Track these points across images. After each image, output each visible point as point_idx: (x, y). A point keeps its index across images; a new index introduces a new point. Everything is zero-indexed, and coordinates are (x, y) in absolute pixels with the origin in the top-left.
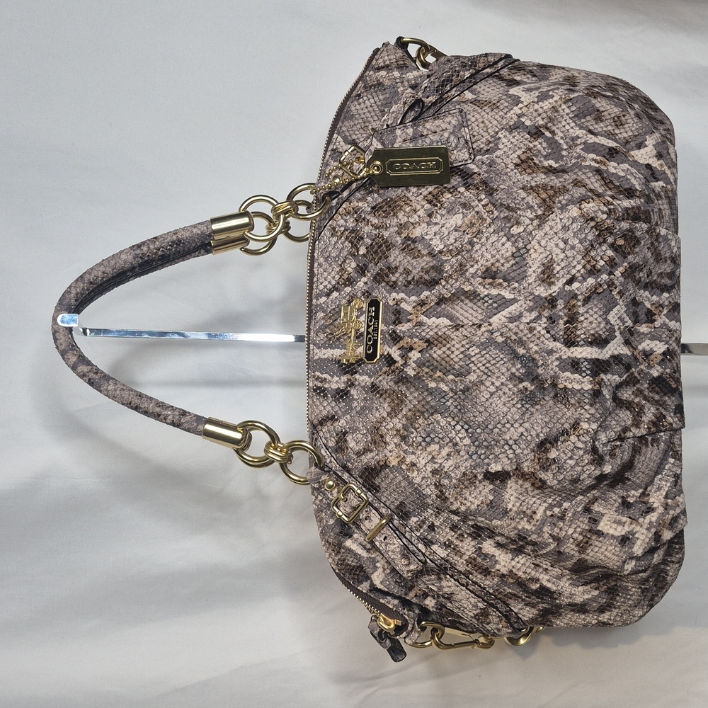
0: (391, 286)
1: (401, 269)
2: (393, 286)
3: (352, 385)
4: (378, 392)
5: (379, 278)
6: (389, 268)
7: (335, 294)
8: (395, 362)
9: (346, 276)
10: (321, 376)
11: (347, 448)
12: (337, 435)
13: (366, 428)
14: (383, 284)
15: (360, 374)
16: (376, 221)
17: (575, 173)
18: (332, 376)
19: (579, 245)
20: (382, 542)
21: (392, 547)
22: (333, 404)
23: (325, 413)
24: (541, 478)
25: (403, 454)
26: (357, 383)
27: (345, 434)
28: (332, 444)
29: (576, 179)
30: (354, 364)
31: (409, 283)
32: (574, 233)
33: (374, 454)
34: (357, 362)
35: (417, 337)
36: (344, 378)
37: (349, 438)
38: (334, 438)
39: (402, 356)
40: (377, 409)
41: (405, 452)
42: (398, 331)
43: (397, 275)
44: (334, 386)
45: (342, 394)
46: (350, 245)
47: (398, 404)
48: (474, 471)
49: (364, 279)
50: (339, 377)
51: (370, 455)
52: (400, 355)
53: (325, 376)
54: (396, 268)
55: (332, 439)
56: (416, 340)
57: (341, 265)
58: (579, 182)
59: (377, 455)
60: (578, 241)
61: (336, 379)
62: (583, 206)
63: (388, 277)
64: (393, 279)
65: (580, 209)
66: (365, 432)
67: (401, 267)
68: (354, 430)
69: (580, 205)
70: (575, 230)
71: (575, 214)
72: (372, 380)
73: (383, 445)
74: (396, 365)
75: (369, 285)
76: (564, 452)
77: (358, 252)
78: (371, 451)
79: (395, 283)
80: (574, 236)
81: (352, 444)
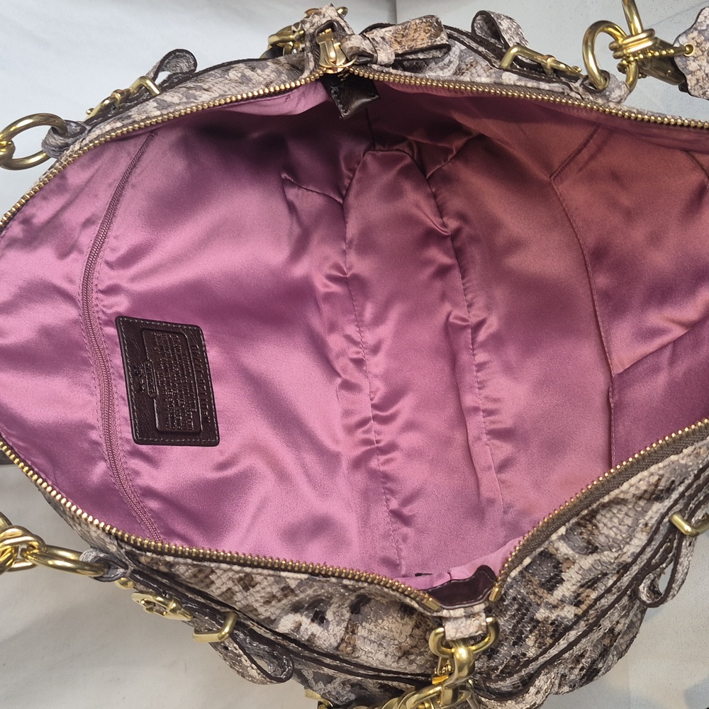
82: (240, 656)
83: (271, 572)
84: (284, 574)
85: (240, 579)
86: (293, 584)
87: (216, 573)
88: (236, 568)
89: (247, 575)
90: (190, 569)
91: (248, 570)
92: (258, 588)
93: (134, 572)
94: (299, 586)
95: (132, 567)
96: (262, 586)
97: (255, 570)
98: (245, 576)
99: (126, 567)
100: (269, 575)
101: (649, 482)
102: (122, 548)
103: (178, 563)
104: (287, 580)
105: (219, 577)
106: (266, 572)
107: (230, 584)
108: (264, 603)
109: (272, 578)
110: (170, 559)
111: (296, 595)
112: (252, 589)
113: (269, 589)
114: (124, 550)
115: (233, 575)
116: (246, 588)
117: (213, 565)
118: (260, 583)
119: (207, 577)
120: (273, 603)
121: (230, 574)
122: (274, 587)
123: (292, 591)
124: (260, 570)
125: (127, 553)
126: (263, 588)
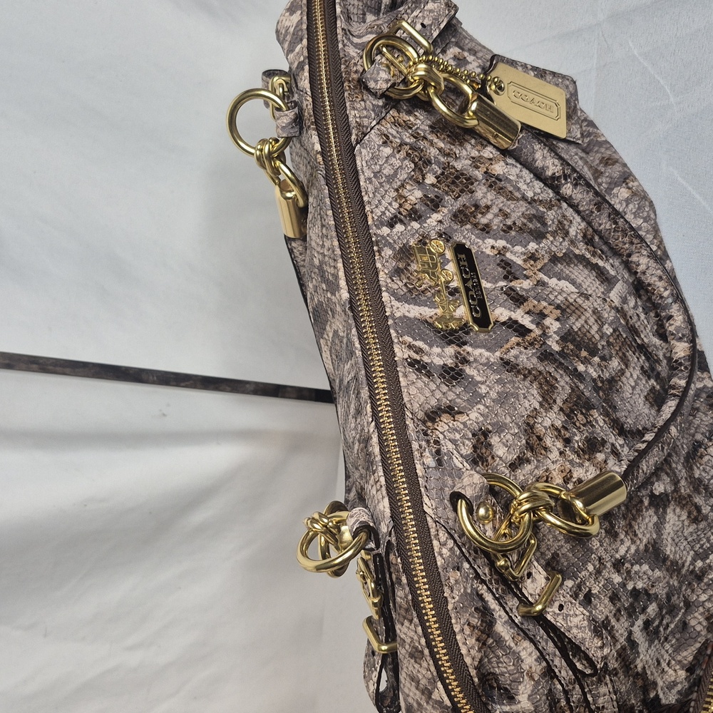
0: (483, 230)
1: (495, 210)
2: (486, 230)
3: (465, 361)
4: (519, 372)
5: (461, 217)
6: (477, 206)
7: (399, 228)
8: (530, 331)
9: (408, 207)
10: (414, 343)
11: (493, 458)
12: (474, 435)
13: (517, 424)
14: (468, 226)
15: (471, 345)
16: (442, 145)
17: (597, 152)
18: (431, 346)
19: (645, 224)
20: (558, 615)
21: (576, 620)
22: (444, 388)
23: (433, 402)
24: (696, 503)
25: (569, 466)
26: (471, 359)
27: (486, 434)
28: (467, 449)
29: (603, 158)
30: (456, 331)
31: (510, 228)
32: (634, 213)
33: (533, 467)
34: (461, 329)
35: (545, 300)
36: (450, 350)
37: (494, 440)
38: (469, 439)
39: (538, 324)
40: (525, 398)
41: (571, 462)
42: (518, 289)
43: (490, 216)
44: (438, 361)
45: (452, 375)
46: (413, 165)
47: (547, 391)
48: (639, 494)
49: (436, 216)
50: (442, 348)
51: (528, 468)
52: (532, 322)
53: (420, 344)
54: (488, 208)
55: (467, 442)
56: (544, 304)
57: (397, 190)
58: (608, 159)
59: (537, 467)
60: (642, 221)
61: (436, 350)
62: (630, 185)
63: (475, 217)
64: (484, 221)
65: (629, 188)
66: (516, 431)
67: (494, 207)
68: (500, 428)
69: (627, 184)
70: (634, 211)
71: (626, 196)
72: (498, 354)
73: (543, 452)
74: (533, 335)
75: (446, 225)
76: (704, 470)
77: (423, 179)
78: (528, 461)
79: (487, 225)
80: (635, 217)
81: (500, 451)
82: (376, 670)
83: (435, 674)
84: (439, 685)
85: (416, 648)
86: (435, 696)
87: (410, 625)
88: (423, 641)
89: (422, 652)
90: (404, 600)
91: (426, 652)
92: (417, 666)
93: (379, 555)
94: (437, 702)
95: (382, 550)
96: (420, 670)
97: (428, 658)
98: (420, 651)
99: (378, 546)
100: (432, 673)
101: (468, 636)
102: (390, 536)
103: (403, 589)
104: (436, 690)
105: (409, 628)
106: (433, 669)
107: (408, 640)
108: (409, 675)
109: (430, 676)
110: (404, 580)
111: (428, 703)
112: (413, 661)
113: (420, 677)
114: (389, 538)
115: (416, 641)
116: (412, 656)
117: (416, 620)
118: (421, 666)
119: (405, 618)
120: (413, 684)
121: (416, 638)
122: (424, 680)
123: (430, 698)
124: (431, 662)
125: (389, 542)
126: (418, 671)
